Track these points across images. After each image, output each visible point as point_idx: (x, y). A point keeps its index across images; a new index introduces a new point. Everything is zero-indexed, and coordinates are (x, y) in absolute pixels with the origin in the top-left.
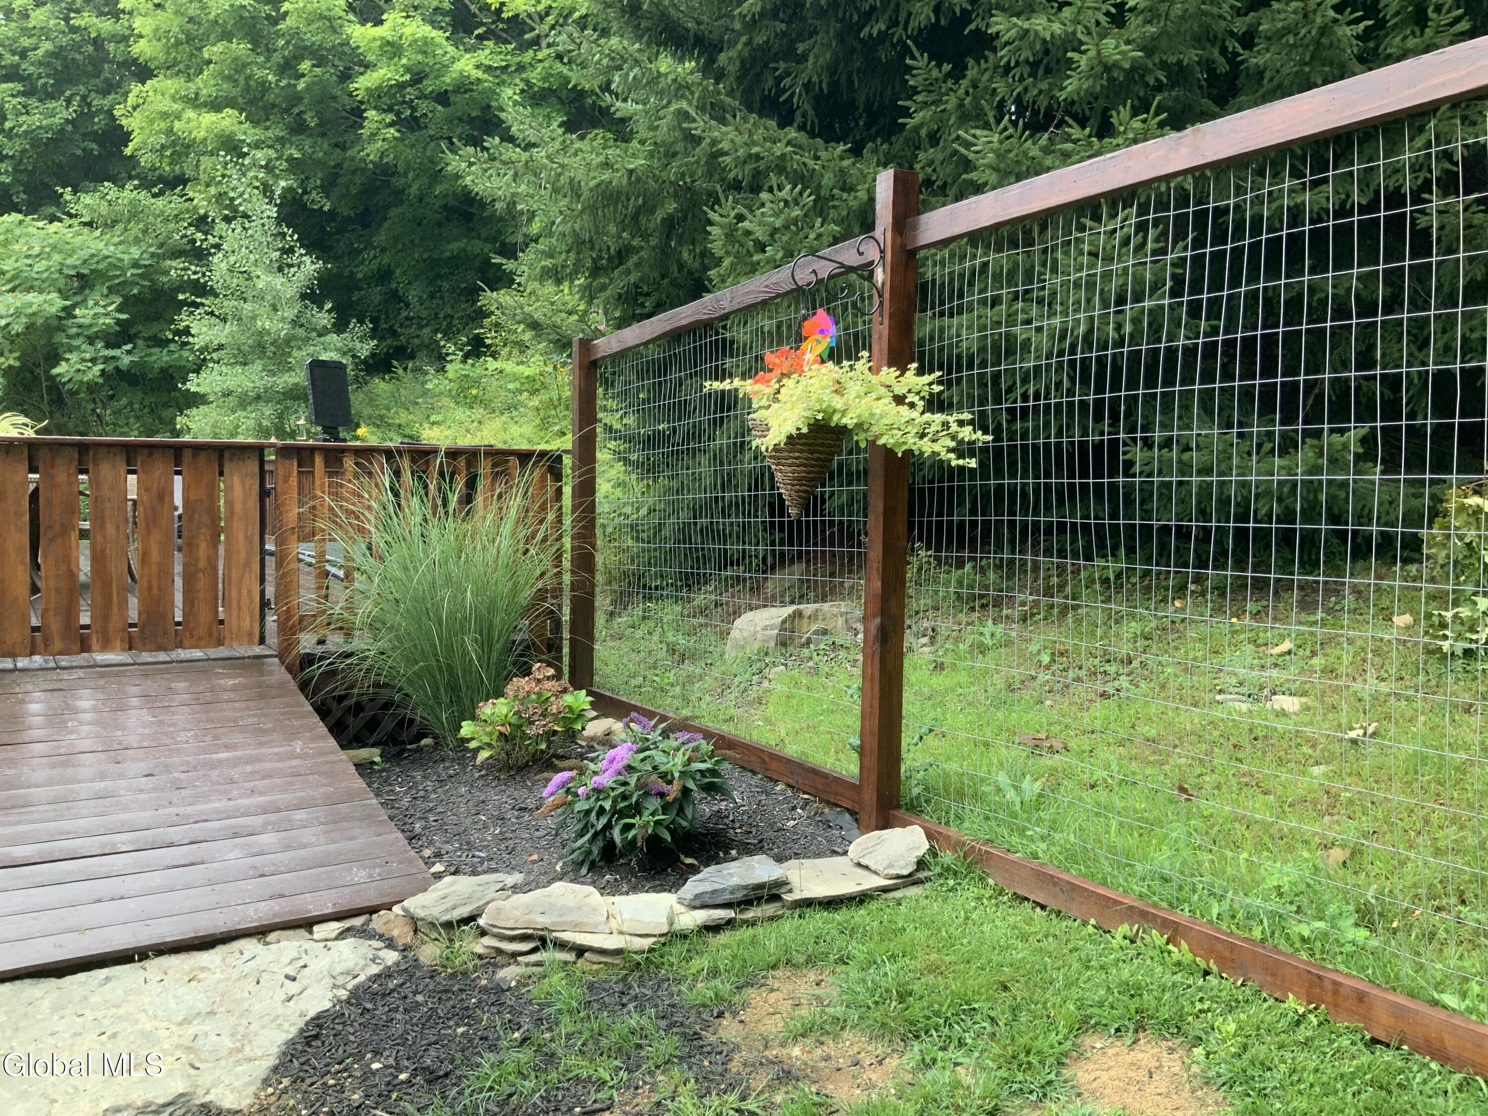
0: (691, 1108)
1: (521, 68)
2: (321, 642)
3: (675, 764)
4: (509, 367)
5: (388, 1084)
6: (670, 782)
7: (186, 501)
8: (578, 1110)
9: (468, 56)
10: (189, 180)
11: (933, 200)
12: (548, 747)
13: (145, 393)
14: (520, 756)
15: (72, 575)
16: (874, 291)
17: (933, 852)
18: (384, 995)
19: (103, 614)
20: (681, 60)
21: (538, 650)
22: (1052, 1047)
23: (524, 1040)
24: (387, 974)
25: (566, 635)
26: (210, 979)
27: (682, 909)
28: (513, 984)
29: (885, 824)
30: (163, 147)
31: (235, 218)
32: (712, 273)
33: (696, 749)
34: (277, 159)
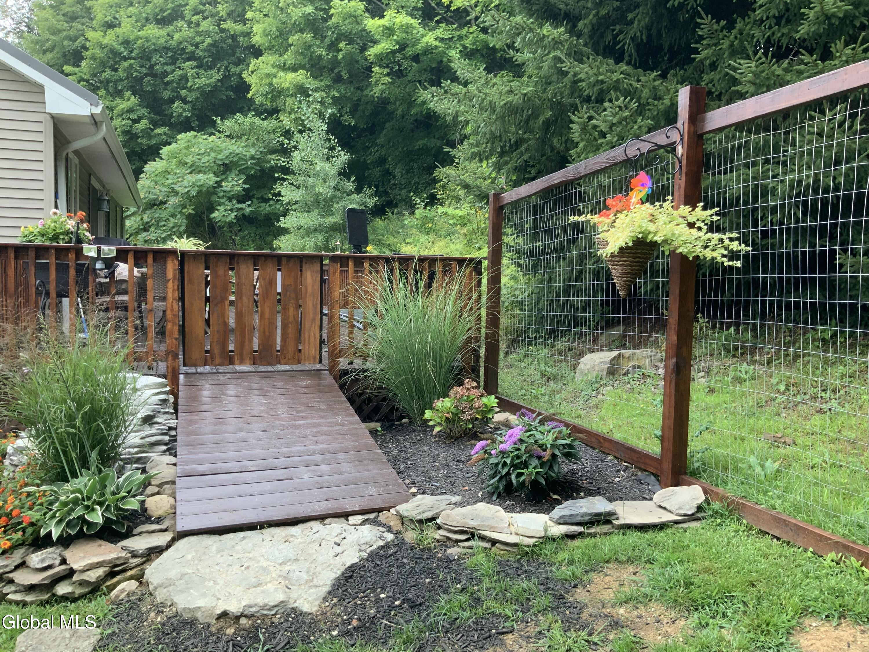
0: (559, 637)
1: (460, 38)
2: (351, 363)
3: (548, 439)
4: (450, 210)
5: (389, 606)
6: (545, 450)
7: (283, 286)
8: (494, 631)
9: (431, 33)
10: (280, 110)
11: (712, 103)
12: (473, 427)
13: (257, 228)
14: (457, 431)
15: (226, 324)
16: (676, 160)
17: (707, 502)
18: (386, 558)
19: (241, 345)
20: (556, 27)
21: (467, 372)
22: (783, 622)
23: (463, 589)
24: (387, 546)
25: (482, 364)
26: (296, 541)
27: (552, 524)
28: (456, 557)
29: (677, 483)
30: (267, 93)
31: (304, 131)
32: (572, 152)
33: (560, 432)
34: (326, 97)
